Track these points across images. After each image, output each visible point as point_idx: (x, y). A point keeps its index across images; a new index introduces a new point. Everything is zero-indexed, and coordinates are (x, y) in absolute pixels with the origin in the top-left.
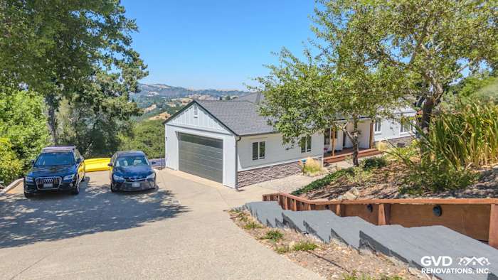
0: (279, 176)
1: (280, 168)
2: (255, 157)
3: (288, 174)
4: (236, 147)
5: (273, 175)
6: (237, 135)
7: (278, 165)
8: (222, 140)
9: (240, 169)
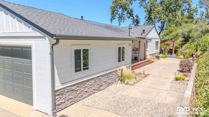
0: (102, 88)
1: (102, 78)
2: (78, 69)
3: (110, 84)
4: (52, 54)
5: (96, 87)
6: (52, 36)
7: (102, 76)
8: (30, 48)
9: (58, 86)
